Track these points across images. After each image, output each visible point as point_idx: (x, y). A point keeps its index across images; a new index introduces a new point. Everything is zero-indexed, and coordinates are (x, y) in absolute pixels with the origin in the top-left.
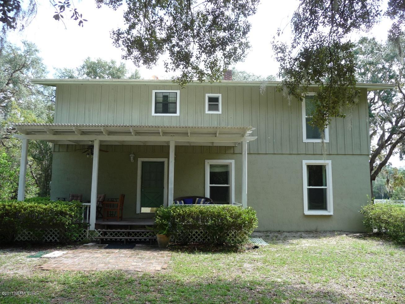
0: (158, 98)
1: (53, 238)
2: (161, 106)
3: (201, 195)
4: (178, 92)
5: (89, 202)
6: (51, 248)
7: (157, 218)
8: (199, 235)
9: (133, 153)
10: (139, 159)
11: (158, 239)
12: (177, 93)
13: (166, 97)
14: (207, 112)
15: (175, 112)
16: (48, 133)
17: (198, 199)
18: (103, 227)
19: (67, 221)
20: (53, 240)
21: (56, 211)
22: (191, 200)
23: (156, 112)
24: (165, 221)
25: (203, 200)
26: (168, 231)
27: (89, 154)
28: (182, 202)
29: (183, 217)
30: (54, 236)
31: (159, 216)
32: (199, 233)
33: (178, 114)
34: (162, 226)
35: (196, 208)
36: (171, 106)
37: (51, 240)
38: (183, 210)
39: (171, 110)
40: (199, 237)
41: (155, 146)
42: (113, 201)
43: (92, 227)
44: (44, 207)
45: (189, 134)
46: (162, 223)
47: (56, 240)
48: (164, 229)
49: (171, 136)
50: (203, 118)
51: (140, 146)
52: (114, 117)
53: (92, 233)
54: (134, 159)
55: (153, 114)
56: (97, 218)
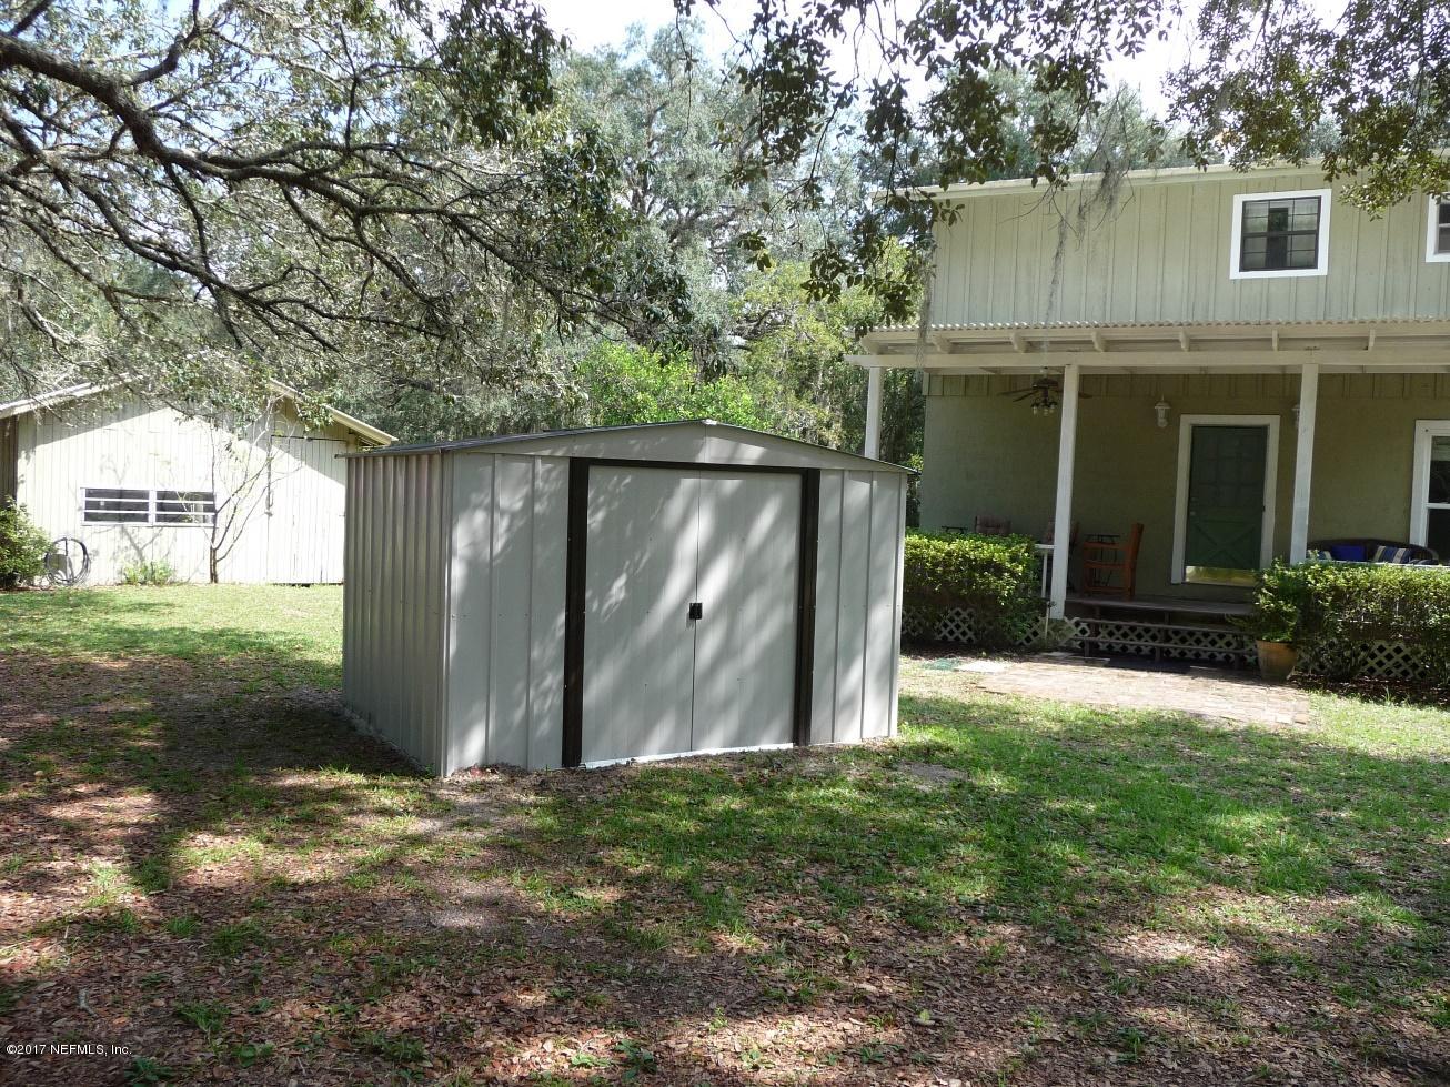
0: (1249, 221)
1: (951, 632)
2: (1261, 244)
3: (1397, 537)
4: (1326, 194)
5: (1050, 540)
6: (963, 655)
7: (1262, 593)
8: (1389, 657)
9: (1165, 401)
10: (1183, 417)
11: (1261, 654)
12: (1319, 198)
13: (1279, 217)
14: (1431, 256)
15: (1313, 265)
16: (939, 349)
17: (1382, 548)
18: (1088, 611)
19: (1006, 587)
20: (951, 638)
21: (975, 560)
22: (1361, 550)
23: (1244, 267)
24: (1286, 604)
25: (1401, 552)
26: (1295, 633)
27: (1037, 405)
28: (1328, 554)
29: (1341, 597)
30: (952, 626)
31: (1269, 589)
32: (1390, 650)
33: (1322, 268)
34: (1275, 620)
35: (1390, 572)
36: (1297, 243)
37: (945, 638)
38: (1344, 577)
39: (1298, 256)
40: (1389, 664)
41: (1236, 376)
42: (1102, 542)
43: (1057, 611)
44: (946, 547)
45: (1371, 344)
46: (1278, 610)
47: (957, 639)
48: (1284, 628)
49: (1308, 349)
50: (1413, 283)
51: (1187, 377)
52: (1105, 289)
53: (1056, 625)
54: (1168, 416)
55: (1235, 273)
56: (1070, 588)
